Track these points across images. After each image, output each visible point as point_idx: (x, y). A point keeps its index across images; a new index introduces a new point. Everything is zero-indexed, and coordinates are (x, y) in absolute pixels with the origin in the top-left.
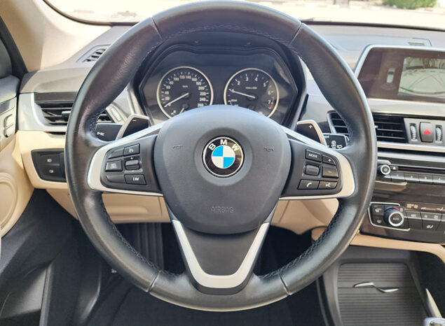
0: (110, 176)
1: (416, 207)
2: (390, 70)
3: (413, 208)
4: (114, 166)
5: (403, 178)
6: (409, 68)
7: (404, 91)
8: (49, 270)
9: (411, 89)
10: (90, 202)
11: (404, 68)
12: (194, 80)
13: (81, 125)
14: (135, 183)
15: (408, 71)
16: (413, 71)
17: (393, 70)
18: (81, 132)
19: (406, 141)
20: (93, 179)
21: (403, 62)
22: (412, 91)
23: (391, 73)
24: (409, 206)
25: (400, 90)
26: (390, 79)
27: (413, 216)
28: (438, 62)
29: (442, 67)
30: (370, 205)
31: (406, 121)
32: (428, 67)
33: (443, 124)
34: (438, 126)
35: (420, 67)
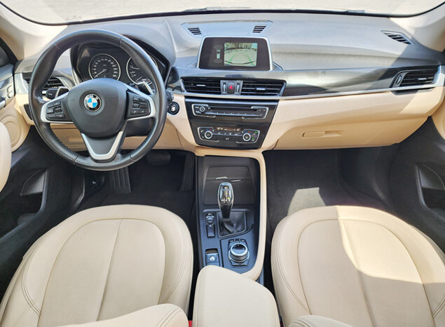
0: (50, 116)
1: (222, 129)
2: (217, 51)
4: (51, 111)
5: (213, 114)
6: (228, 49)
7: (227, 63)
8: (46, 173)
10: (44, 127)
11: (225, 49)
12: (109, 61)
13: (34, 94)
14: (60, 118)
15: (227, 51)
16: (230, 51)
17: (219, 51)
18: (35, 97)
19: (220, 94)
20: (43, 118)
21: (224, 46)
23: (218, 53)
24: (219, 129)
25: (225, 63)
26: (218, 56)
27: (219, 134)
28: (244, 45)
29: (246, 47)
30: (198, 129)
31: (222, 82)
32: (238, 48)
33: (241, 82)
34: (238, 84)
35: (234, 49)
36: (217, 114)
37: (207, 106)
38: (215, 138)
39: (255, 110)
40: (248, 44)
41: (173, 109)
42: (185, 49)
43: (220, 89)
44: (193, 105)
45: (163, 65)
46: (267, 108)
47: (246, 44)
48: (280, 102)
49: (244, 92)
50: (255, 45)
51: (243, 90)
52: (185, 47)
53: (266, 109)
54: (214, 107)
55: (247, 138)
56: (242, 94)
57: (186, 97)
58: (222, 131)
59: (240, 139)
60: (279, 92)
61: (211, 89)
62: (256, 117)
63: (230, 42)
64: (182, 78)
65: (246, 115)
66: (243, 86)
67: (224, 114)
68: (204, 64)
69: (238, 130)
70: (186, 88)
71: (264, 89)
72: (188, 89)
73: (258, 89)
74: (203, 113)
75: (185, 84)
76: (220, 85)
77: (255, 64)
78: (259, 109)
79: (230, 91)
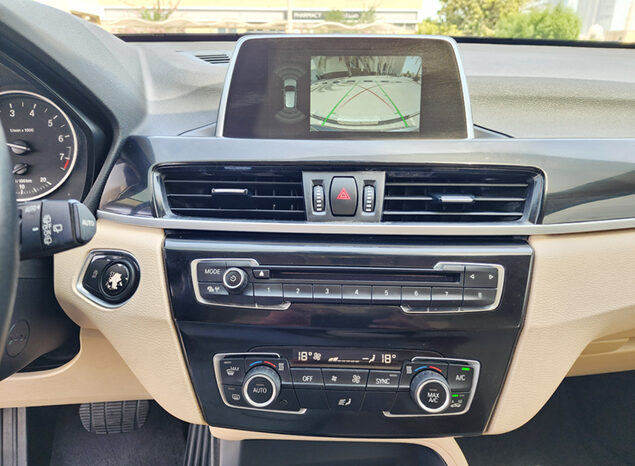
1: (317, 357)
2: (287, 83)
3: (311, 361)
5: (279, 294)
6: (321, 78)
7: (320, 123)
9: (331, 118)
11: (313, 77)
15: (320, 83)
16: (330, 82)
17: (293, 83)
19: (302, 218)
21: (310, 66)
22: (335, 122)
23: (290, 89)
24: (303, 356)
25: (313, 121)
26: (290, 101)
27: (307, 380)
28: (375, 62)
29: (384, 71)
30: (216, 359)
31: (308, 178)
32: (357, 73)
33: (380, 178)
34: (369, 183)
35: (343, 75)
36: (298, 295)
37: (254, 263)
38: (289, 397)
39: (454, 276)
40: (391, 60)
41: (115, 280)
42: (180, 93)
43: (301, 204)
44: (194, 264)
45: (92, 127)
46: (501, 270)
47: (385, 59)
48: (535, 243)
49: (393, 210)
50: (412, 64)
51: (387, 205)
52: (182, 87)
53: (495, 272)
54: (281, 270)
55: (433, 396)
56: (385, 219)
57: (173, 234)
58: (320, 368)
59: (402, 401)
60: (521, 207)
61: (268, 204)
62: (462, 304)
63: (329, 55)
64: (157, 168)
65: (416, 297)
66: (388, 191)
67: (327, 296)
68: (239, 123)
69: (387, 358)
70: (173, 203)
71: (468, 199)
72: (179, 207)
73: (445, 199)
74: (237, 294)
75: (168, 187)
76: (300, 190)
77: (415, 123)
78: (466, 272)
79: (342, 210)
